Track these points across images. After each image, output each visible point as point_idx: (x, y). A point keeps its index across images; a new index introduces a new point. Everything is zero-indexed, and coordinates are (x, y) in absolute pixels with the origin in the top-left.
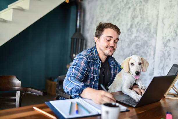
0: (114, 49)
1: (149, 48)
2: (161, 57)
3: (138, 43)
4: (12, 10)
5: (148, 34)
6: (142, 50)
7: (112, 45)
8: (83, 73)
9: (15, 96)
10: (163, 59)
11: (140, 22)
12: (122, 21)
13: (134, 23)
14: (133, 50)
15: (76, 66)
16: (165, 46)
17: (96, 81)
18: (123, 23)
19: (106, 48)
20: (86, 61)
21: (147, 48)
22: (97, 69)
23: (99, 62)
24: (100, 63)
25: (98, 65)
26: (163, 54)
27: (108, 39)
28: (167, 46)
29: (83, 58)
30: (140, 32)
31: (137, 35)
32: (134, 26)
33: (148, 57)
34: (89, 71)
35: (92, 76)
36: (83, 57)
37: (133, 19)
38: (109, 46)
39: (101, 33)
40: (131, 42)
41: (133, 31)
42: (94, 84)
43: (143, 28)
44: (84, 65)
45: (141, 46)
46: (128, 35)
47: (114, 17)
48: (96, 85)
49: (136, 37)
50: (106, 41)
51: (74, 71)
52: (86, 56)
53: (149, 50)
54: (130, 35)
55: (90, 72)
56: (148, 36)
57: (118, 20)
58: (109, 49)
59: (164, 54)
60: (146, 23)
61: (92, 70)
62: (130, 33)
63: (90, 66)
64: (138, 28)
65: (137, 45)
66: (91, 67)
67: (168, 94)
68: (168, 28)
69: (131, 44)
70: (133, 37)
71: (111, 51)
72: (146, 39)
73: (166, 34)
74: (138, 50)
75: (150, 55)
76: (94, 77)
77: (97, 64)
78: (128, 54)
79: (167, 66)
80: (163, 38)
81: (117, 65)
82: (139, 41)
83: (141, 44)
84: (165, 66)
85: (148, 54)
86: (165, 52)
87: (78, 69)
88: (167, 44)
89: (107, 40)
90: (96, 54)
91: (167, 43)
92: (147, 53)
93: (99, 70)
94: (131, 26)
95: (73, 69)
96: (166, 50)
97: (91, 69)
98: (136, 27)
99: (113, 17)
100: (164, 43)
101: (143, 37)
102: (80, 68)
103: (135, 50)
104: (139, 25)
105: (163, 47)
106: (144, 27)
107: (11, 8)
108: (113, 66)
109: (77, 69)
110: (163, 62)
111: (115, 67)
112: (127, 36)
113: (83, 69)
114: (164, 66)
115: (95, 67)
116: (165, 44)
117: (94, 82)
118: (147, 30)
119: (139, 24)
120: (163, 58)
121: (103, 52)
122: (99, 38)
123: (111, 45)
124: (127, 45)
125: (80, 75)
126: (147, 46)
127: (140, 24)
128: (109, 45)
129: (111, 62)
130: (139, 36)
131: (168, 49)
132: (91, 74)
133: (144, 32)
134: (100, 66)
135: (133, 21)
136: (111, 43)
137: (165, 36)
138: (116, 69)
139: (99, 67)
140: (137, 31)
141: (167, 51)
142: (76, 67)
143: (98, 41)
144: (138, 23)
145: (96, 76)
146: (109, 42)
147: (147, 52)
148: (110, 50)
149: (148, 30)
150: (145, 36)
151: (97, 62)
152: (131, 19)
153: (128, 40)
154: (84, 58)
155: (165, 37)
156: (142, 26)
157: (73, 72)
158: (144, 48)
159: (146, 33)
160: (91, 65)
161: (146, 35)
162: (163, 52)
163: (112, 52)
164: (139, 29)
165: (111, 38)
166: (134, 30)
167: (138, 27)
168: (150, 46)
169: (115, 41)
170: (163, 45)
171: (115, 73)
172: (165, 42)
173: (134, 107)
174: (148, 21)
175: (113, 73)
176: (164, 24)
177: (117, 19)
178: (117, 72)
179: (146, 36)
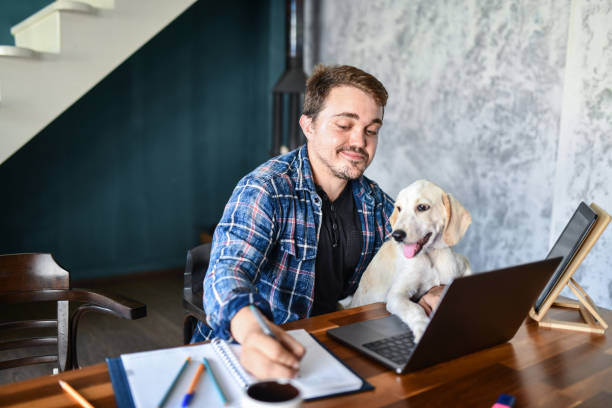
0: (367, 155)
1: (540, 120)
2: (577, 155)
3: (501, 101)
4: (58, 15)
5: (536, 68)
6: (517, 128)
7: (359, 144)
8: (261, 240)
9: (54, 316)
10: (587, 163)
11: (509, 27)
12: (446, 24)
13: (489, 29)
14: (485, 127)
15: (236, 222)
16: (591, 116)
17: (306, 264)
18: (451, 30)
19: (338, 152)
20: (266, 200)
21: (535, 121)
22: (311, 224)
23: (317, 201)
24: (319, 205)
25: (313, 210)
26: (584, 143)
27: (343, 122)
28: (600, 116)
29: (258, 190)
30: (510, 63)
31: (499, 73)
32: (488, 40)
33: (539, 151)
34: (281, 230)
35: (292, 248)
36: (259, 187)
37: (485, 14)
38: (347, 146)
39: (321, 102)
40: (479, 99)
41: (484, 59)
42: (300, 276)
43: (518, 47)
44: (263, 215)
45: (513, 111)
46: (469, 73)
47: (420, 10)
48: (309, 278)
49: (494, 80)
50: (338, 129)
51: (230, 241)
52: (269, 181)
53: (542, 127)
54: (476, 73)
55: (284, 236)
56: (538, 77)
57: (432, 20)
58: (347, 157)
59: (590, 144)
60: (531, 27)
61: (291, 229)
62: (475, 67)
63: (285, 215)
64: (503, 48)
65: (499, 108)
66: (287, 217)
67: (554, 306)
68: (605, 49)
69: (480, 107)
70: (485, 80)
71: (355, 164)
72: (530, 86)
73: (595, 71)
74: (504, 125)
75: (545, 144)
76: (298, 250)
77: (309, 208)
78: (469, 140)
79: (598, 185)
80: (586, 85)
81: (382, 206)
82: (507, 95)
83: (515, 104)
84: (592, 186)
85: (537, 141)
86: (591, 138)
87: (242, 230)
88: (599, 108)
89: (340, 127)
90: (303, 174)
91: (599, 102)
92: (535, 138)
93: (317, 225)
94: (479, 42)
95: (227, 234)
96: (595, 131)
97: (286, 223)
98: (495, 43)
99: (415, 8)
100: (588, 103)
101: (520, 78)
102: (248, 226)
103: (495, 127)
104: (507, 38)
105: (587, 119)
106: (525, 44)
107: (55, 11)
108: (369, 210)
109: (239, 232)
110: (586, 172)
111: (378, 213)
112: (463, 75)
113: (260, 227)
114: (587, 188)
115: (300, 216)
116: (593, 107)
117: (301, 268)
118: (533, 54)
119: (505, 32)
120: (585, 161)
121: (329, 166)
122: (314, 120)
123: (352, 144)
124: (463, 109)
125: (249, 250)
126: (536, 114)
127: (511, 32)
128: (346, 141)
129: (363, 199)
130: (504, 78)
131: (603, 124)
132: (287, 241)
133: (523, 61)
134: (321, 214)
135: (484, 21)
136: (355, 137)
137: (594, 79)
138: (379, 222)
139: (318, 216)
140: (499, 57)
141: (598, 134)
142: (237, 225)
143: (311, 130)
144: (501, 28)
145: (306, 246)
146: (347, 133)
147: (533, 134)
148: (350, 158)
149: (539, 52)
150: (528, 78)
151: (308, 201)
152: (479, 15)
153: (467, 92)
154: (261, 189)
155: (592, 83)
156: (515, 39)
157: (228, 244)
158: (524, 119)
159: (529, 66)
160: (285, 211)
161: (530, 72)
162: (586, 135)
163: (360, 166)
164: (507, 49)
165: (354, 120)
166: (489, 54)
167: (501, 43)
168: (545, 112)
169: (369, 129)
170: (587, 111)
171: (377, 234)
172: (594, 100)
173: (399, 371)
174: (537, 21)
175: (368, 234)
176: (591, 34)
177: (429, 15)
178: (384, 231)
179: (532, 75)
